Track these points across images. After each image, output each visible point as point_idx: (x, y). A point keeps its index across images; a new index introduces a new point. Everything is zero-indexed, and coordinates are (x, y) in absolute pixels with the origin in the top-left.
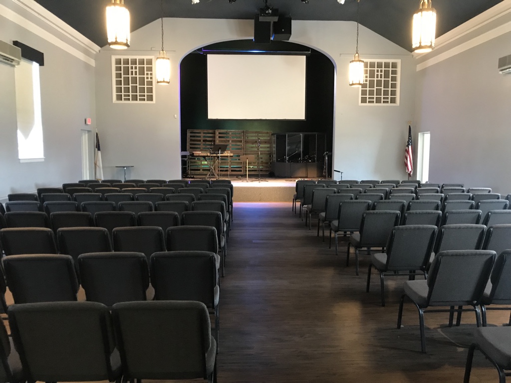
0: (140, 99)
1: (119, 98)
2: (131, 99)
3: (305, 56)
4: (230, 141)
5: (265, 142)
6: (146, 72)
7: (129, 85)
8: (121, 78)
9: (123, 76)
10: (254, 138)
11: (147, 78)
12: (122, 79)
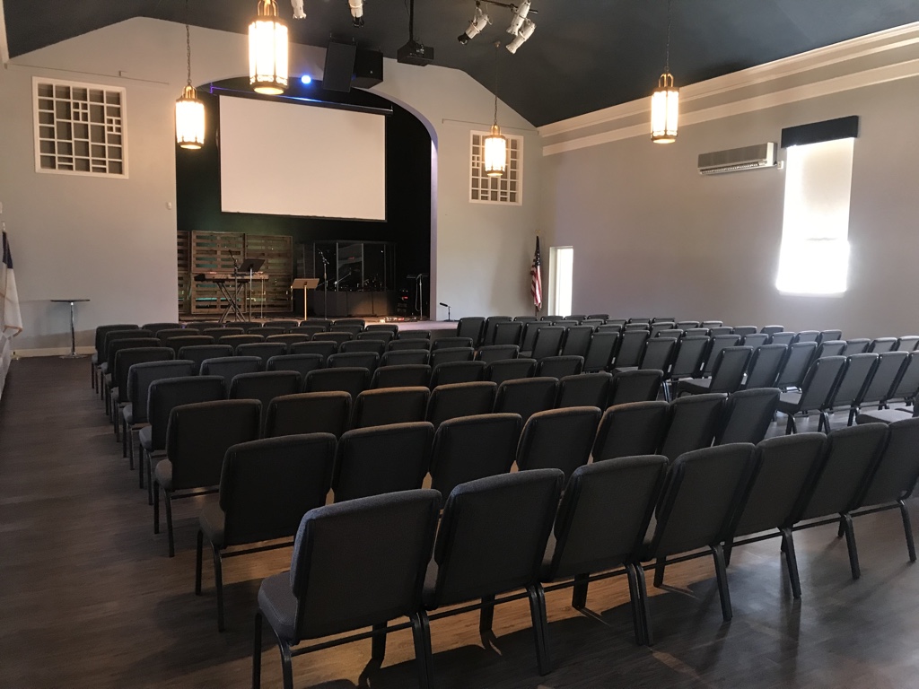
0: (93, 168)
1: (49, 163)
2: (74, 168)
3: (384, 117)
4: (219, 253)
5: (279, 255)
6: (106, 117)
7: (71, 139)
8: (53, 123)
9: (56, 120)
10: (259, 248)
11: (111, 129)
12: (55, 126)
